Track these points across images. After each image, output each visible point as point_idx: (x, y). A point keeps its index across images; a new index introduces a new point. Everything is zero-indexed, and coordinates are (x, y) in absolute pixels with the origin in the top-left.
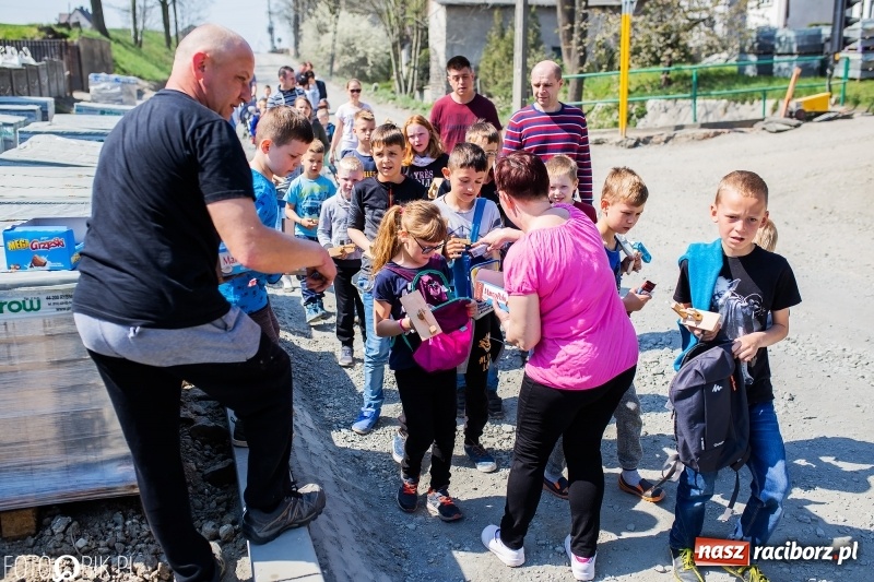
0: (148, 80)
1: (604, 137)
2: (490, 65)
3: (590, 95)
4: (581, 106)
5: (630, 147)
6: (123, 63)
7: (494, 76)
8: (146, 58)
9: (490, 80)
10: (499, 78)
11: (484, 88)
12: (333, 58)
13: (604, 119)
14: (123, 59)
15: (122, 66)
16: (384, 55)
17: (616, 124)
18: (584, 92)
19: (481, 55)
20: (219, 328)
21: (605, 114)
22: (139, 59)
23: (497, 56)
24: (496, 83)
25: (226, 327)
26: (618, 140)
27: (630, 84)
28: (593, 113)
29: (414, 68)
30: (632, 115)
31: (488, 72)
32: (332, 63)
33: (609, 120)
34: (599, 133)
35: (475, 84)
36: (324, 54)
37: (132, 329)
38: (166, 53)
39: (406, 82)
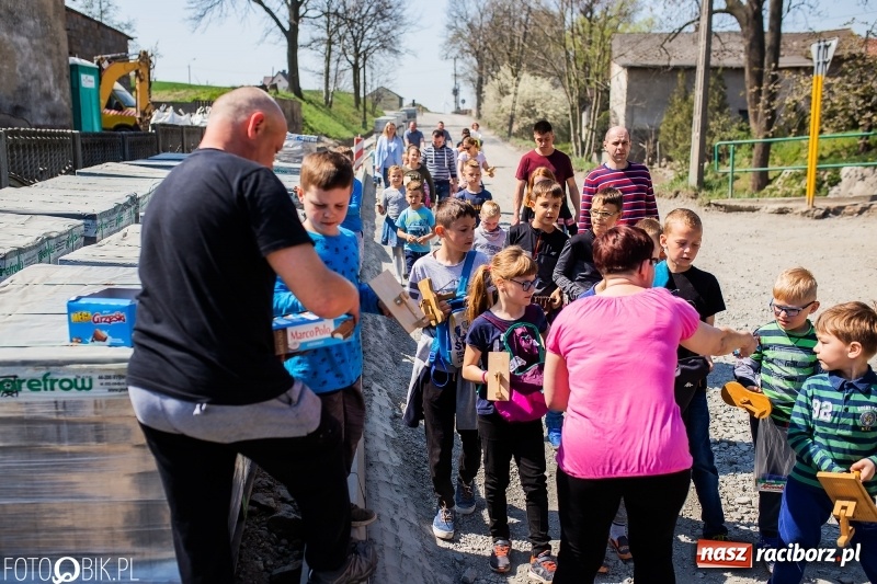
0: (334, 139)
1: (789, 206)
2: (671, 128)
3: (778, 160)
4: (766, 172)
5: (818, 218)
6: (312, 122)
7: (675, 139)
8: (335, 118)
9: (671, 143)
10: (681, 141)
11: (664, 151)
12: (512, 118)
13: (792, 186)
14: (312, 118)
15: (311, 125)
16: (564, 117)
17: (804, 192)
18: (771, 157)
19: (661, 116)
20: (284, 402)
21: (793, 181)
22: (328, 118)
23: (679, 118)
24: (677, 146)
25: (290, 402)
26: (804, 210)
27: (823, 149)
28: (779, 180)
29: (592, 130)
30: (824, 182)
31: (668, 134)
32: (511, 124)
33: (797, 188)
34: (783, 201)
35: (655, 147)
36: (504, 114)
37: (198, 406)
38: (354, 113)
39: (583, 144)
